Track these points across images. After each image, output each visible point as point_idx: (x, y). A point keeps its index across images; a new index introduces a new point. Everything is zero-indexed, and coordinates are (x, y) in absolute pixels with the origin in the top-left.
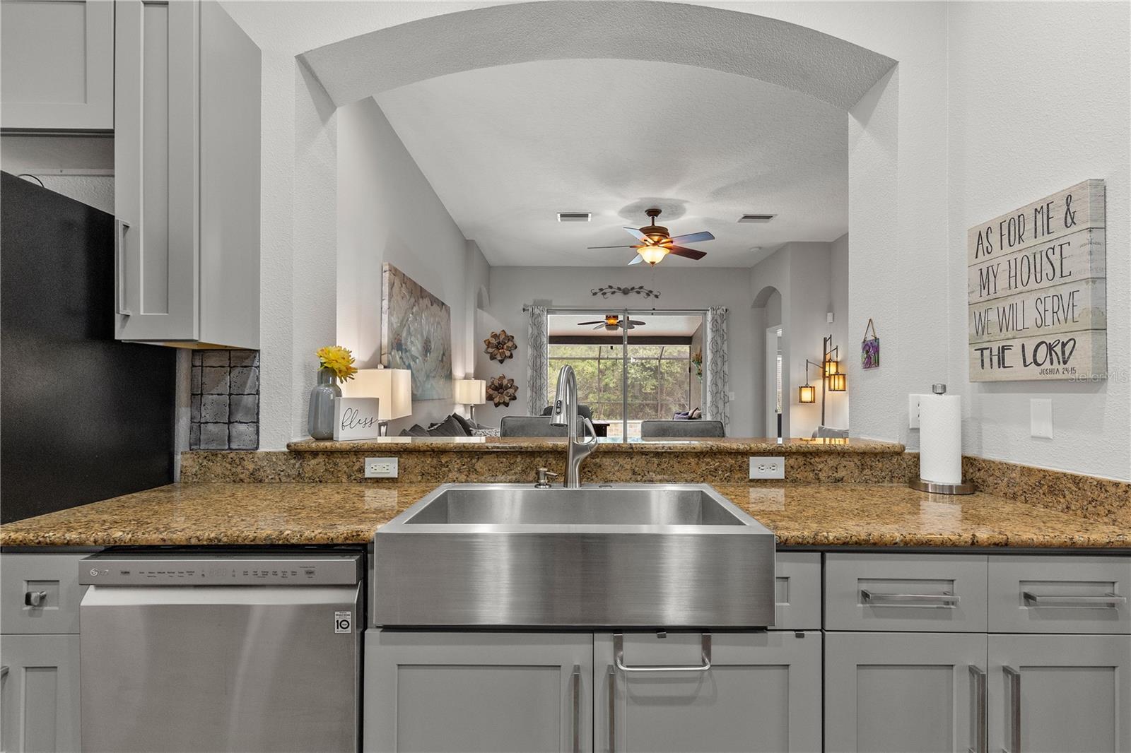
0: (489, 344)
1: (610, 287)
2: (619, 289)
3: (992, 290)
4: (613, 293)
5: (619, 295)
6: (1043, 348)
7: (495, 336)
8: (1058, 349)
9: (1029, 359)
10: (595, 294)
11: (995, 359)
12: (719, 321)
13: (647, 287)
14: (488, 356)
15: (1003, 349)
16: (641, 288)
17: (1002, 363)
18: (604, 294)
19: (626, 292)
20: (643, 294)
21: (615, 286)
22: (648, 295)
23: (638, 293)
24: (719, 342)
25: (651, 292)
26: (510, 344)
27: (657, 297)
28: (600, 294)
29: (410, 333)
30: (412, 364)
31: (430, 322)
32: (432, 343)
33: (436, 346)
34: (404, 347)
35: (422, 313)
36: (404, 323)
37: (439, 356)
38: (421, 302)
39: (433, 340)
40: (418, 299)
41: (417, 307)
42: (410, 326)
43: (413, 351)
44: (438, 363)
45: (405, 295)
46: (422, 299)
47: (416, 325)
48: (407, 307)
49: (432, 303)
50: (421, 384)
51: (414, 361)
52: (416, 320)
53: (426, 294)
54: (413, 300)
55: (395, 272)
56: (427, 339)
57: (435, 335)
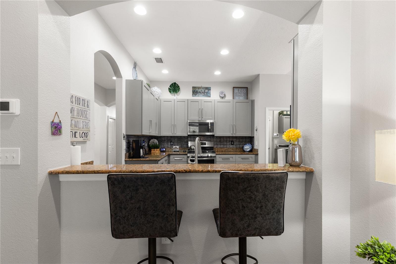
3: (73, 115)
6: (83, 134)
8: (86, 134)
9: (81, 136)
11: (74, 135)
15: (75, 132)
17: (75, 136)
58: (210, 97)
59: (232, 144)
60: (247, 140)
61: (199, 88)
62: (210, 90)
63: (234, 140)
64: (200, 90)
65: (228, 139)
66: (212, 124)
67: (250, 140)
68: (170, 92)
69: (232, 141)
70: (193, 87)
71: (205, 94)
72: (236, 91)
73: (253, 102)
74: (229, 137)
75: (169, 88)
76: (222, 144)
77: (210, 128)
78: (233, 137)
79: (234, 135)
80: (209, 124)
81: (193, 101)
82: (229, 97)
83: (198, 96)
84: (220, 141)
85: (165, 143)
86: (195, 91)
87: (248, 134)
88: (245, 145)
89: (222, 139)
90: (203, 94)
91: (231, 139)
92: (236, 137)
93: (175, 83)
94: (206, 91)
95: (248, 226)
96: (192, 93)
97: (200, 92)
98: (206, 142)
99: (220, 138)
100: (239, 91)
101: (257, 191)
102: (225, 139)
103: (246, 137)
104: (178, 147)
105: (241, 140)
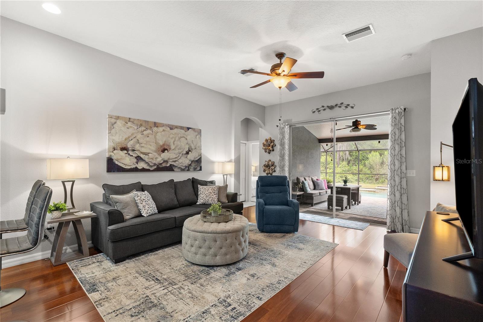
0: (264, 145)
1: (323, 107)
2: (328, 107)
4: (325, 110)
5: (328, 110)
7: (267, 140)
10: (314, 112)
12: (398, 118)
13: (346, 103)
14: (264, 151)
16: (342, 103)
18: (319, 111)
19: (331, 108)
20: (343, 107)
21: (325, 106)
22: (346, 107)
23: (340, 107)
24: (397, 133)
25: (348, 105)
26: (272, 144)
27: (352, 107)
28: (317, 112)
29: (139, 143)
30: (142, 156)
31: (169, 137)
32: (171, 146)
33: (178, 147)
34: (130, 149)
35: (156, 134)
36: (130, 139)
37: (182, 152)
38: (155, 129)
39: (174, 145)
40: (151, 127)
41: (149, 131)
42: (139, 140)
43: (144, 150)
44: (181, 155)
45: (131, 127)
46: (156, 128)
47: (148, 139)
48: (134, 132)
49: (171, 129)
50: (155, 164)
51: (146, 155)
52: (148, 137)
53: (163, 125)
54: (143, 128)
55: (118, 118)
56: (164, 145)
57: (176, 142)
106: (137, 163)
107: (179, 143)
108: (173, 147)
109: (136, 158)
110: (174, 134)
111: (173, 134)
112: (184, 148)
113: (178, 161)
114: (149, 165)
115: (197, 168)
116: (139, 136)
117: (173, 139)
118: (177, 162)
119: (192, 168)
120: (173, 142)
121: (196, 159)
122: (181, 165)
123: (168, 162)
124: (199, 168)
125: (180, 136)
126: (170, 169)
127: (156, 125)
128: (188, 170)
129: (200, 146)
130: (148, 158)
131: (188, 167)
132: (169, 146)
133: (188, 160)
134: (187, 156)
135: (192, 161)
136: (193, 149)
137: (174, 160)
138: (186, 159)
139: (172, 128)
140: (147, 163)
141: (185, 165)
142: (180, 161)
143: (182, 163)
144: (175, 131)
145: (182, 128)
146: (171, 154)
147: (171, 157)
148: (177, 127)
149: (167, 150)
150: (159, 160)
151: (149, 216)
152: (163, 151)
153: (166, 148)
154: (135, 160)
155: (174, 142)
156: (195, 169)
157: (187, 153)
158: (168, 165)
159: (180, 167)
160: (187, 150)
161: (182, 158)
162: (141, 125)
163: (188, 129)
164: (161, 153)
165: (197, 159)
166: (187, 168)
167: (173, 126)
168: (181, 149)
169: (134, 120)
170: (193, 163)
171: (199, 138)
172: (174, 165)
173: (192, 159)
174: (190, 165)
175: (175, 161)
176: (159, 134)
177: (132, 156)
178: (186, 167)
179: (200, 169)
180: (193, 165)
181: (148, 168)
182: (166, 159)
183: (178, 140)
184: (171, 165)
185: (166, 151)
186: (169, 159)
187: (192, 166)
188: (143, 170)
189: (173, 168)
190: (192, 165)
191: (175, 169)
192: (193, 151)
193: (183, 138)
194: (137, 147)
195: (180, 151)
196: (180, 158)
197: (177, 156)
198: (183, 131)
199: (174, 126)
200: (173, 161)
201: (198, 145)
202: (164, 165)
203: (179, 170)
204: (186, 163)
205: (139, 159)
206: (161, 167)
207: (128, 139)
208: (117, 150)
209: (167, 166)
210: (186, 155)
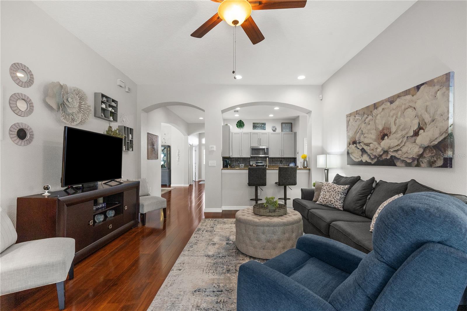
29: (363, 134)
30: (365, 148)
31: (389, 116)
32: (391, 129)
33: (401, 128)
34: (358, 142)
35: (376, 117)
36: (357, 131)
37: (407, 134)
38: (375, 112)
39: (395, 125)
40: (371, 112)
41: (370, 117)
42: (363, 130)
43: (366, 141)
44: (406, 138)
45: (358, 119)
46: (376, 110)
47: (369, 127)
48: (360, 123)
49: (392, 102)
50: (375, 157)
51: (368, 146)
52: (369, 124)
53: (382, 103)
54: (366, 116)
55: (351, 115)
56: (383, 129)
57: (397, 121)
58: (265, 130)
59: (281, 163)
60: (292, 160)
61: (257, 123)
62: (265, 125)
63: (283, 160)
64: (258, 125)
65: (278, 160)
66: (267, 149)
67: (294, 160)
68: (237, 127)
69: (281, 161)
70: (253, 123)
71: (262, 127)
72: (284, 125)
73: (295, 134)
74: (279, 158)
75: (237, 124)
76: (274, 163)
77: (266, 152)
78: (282, 158)
79: (283, 157)
80: (265, 149)
81: (254, 134)
82: (279, 130)
83: (257, 130)
84: (273, 161)
85: (234, 163)
86: (255, 126)
87: (292, 156)
88: (290, 163)
89: (274, 160)
90: (260, 128)
91: (280, 160)
92: (284, 158)
93: (241, 121)
94: (263, 126)
95: (286, 182)
96: (252, 127)
97: (258, 127)
98: (263, 162)
99: (273, 159)
100: (285, 125)
101: (289, 171)
102: (276, 160)
103: (291, 158)
104: (243, 165)
105: (288, 160)
106: (362, 155)
107: (402, 120)
108: (393, 129)
109: (361, 150)
110: (394, 108)
111: (394, 110)
112: (411, 126)
113: (401, 150)
114: (370, 158)
115: (435, 161)
116: (363, 125)
117: (394, 117)
118: (400, 152)
119: (425, 160)
120: (395, 122)
121: (433, 143)
122: (405, 156)
123: (388, 153)
124: (440, 162)
125: (403, 107)
126: (391, 162)
127: (375, 106)
128: (418, 165)
129: (446, 111)
130: (369, 150)
131: (418, 160)
132: (389, 129)
133: (418, 147)
134: (415, 140)
135: (425, 149)
136: (428, 124)
137: (396, 149)
138: (414, 145)
139: (391, 100)
140: (369, 155)
141: (411, 156)
142: (404, 149)
143: (407, 152)
144: (397, 102)
145: (407, 93)
146: (392, 141)
147: (392, 145)
148: (399, 96)
149: (386, 135)
150: (379, 151)
151: (321, 205)
152: (383, 138)
153: (386, 133)
154: (360, 153)
155: (396, 120)
156: (431, 164)
157: (416, 134)
158: (389, 157)
159: (404, 160)
160: (416, 127)
161: (407, 144)
162: (364, 113)
163: (418, 87)
164: (381, 140)
165: (436, 143)
166: (416, 162)
167: (393, 97)
168: (405, 129)
169: (360, 110)
170: (427, 151)
171: (443, 94)
172: (395, 157)
173: (426, 143)
174: (421, 156)
175: (397, 151)
176: (378, 117)
177: (359, 149)
178: (413, 159)
179: (444, 164)
180: (428, 155)
181: (369, 161)
182: (386, 148)
183: (401, 116)
184: (392, 156)
185: (386, 137)
186: (389, 148)
187: (425, 157)
188: (367, 164)
189: (395, 162)
190: (425, 155)
191: (398, 163)
192: (428, 127)
193: (409, 110)
194: (362, 139)
195: (404, 132)
196: (403, 144)
197: (400, 141)
198: (409, 97)
199: (395, 95)
200: (394, 151)
201: (439, 112)
202: (384, 157)
203: (403, 165)
204: (414, 153)
205: (363, 151)
206: (381, 160)
207: (356, 133)
208: (351, 144)
209: (387, 158)
210: (414, 138)
